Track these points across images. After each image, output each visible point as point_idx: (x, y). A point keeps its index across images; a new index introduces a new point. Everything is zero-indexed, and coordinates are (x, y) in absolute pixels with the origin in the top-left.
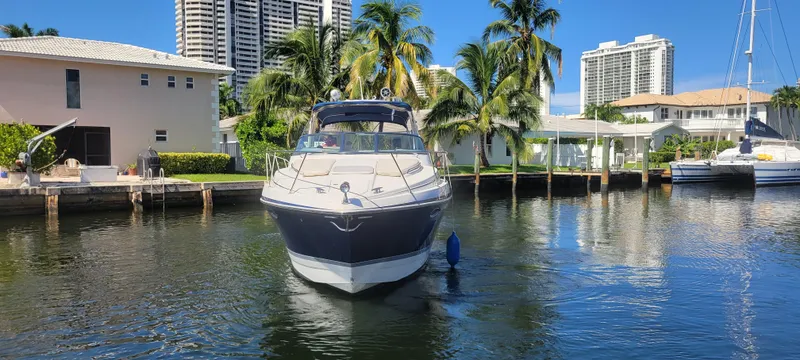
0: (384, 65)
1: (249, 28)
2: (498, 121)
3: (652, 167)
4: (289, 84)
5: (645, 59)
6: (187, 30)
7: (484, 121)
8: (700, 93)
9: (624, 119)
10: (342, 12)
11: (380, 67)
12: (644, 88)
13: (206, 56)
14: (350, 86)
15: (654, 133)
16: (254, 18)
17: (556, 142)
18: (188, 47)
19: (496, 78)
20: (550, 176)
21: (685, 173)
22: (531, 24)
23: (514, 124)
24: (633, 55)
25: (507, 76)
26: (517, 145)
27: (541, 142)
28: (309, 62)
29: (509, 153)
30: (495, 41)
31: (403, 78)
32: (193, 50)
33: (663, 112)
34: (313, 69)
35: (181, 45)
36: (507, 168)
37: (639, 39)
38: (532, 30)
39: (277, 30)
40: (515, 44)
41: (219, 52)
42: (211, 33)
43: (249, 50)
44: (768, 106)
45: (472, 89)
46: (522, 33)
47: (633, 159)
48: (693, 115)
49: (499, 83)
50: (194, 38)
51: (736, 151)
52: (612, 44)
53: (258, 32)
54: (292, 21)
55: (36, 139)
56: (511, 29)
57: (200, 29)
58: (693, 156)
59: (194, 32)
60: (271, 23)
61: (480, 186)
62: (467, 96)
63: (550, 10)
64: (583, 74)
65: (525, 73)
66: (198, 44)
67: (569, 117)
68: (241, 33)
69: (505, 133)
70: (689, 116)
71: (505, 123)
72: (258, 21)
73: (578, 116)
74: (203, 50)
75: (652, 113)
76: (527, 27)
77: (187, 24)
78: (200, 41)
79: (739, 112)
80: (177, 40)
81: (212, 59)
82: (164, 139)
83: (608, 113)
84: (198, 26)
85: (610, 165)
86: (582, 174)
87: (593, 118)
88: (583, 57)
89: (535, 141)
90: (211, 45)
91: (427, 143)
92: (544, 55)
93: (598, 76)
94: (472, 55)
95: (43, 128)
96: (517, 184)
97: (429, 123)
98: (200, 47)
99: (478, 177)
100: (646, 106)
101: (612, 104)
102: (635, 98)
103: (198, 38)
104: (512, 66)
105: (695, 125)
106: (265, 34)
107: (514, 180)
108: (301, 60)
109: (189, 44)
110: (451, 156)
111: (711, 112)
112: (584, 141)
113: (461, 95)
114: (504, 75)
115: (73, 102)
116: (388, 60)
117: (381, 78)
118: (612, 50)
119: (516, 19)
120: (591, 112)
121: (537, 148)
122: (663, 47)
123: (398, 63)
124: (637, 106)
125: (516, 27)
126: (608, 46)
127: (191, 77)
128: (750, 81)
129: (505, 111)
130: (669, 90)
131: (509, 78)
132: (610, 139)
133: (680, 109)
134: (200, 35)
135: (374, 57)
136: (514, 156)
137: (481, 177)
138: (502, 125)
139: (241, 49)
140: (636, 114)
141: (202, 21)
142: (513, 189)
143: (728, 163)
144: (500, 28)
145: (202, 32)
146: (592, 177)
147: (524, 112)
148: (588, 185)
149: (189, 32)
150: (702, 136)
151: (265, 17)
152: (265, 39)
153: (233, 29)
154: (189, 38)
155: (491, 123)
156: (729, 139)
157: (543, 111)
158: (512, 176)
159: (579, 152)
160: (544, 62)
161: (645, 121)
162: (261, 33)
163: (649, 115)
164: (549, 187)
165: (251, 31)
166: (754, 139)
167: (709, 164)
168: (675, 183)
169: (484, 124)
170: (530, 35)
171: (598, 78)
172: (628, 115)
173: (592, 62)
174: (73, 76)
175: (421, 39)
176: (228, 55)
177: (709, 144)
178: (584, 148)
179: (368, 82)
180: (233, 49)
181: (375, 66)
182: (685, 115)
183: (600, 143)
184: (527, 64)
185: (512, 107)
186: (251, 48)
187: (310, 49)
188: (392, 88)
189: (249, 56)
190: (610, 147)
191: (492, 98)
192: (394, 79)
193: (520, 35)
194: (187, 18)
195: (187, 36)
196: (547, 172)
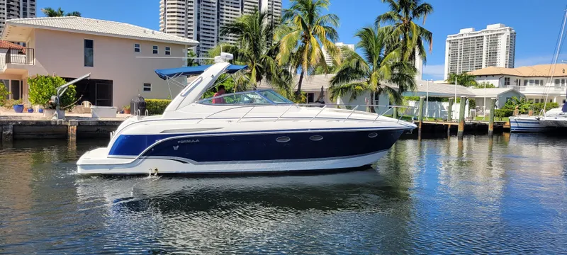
0: (304, 42)
1: (210, 14)
2: (383, 84)
3: (497, 120)
4: (237, 53)
5: (494, 42)
6: (167, 14)
7: (374, 83)
8: (535, 67)
9: (477, 84)
10: (275, 4)
11: (300, 43)
12: (492, 62)
13: (180, 33)
14: (279, 56)
15: (498, 96)
16: (213, 7)
17: (425, 100)
18: (167, 26)
19: (384, 53)
20: (421, 124)
21: (520, 125)
22: (411, 15)
23: (395, 86)
24: (485, 39)
25: (391, 51)
26: (397, 101)
27: (415, 99)
28: (251, 38)
30: (383, 26)
31: (316, 50)
32: (171, 28)
33: (506, 80)
34: (254, 43)
35: (163, 25)
37: (490, 27)
38: (411, 18)
39: (229, 15)
40: (399, 29)
41: (189, 30)
42: (183, 17)
43: (209, 30)
45: (366, 60)
46: (404, 21)
47: (482, 114)
48: (528, 83)
49: (385, 56)
50: (172, 20)
51: (559, 110)
52: (470, 30)
53: (216, 16)
54: (240, 9)
55: (63, 86)
56: (396, 18)
57: (176, 14)
58: (527, 113)
59: (172, 16)
60: (225, 11)
62: (362, 65)
63: (425, 4)
64: (447, 51)
65: (405, 49)
66: (174, 24)
67: (435, 82)
68: (204, 17)
69: (388, 92)
70: (525, 84)
71: (388, 85)
72: (216, 9)
73: (442, 82)
74: (177, 28)
75: (498, 80)
76: (407, 17)
77: (167, 10)
78: (176, 22)
79: (563, 82)
80: (160, 22)
81: (183, 35)
83: (465, 80)
84: (175, 12)
85: (465, 117)
86: (444, 123)
87: (454, 83)
88: (448, 39)
89: (411, 99)
90: (183, 25)
91: (332, 97)
92: (419, 37)
93: (459, 53)
94: (366, 35)
95: (68, 80)
97: (334, 83)
98: (176, 26)
100: (493, 75)
101: (469, 73)
102: (485, 70)
103: (174, 20)
104: (395, 44)
105: (530, 90)
106: (221, 18)
108: (247, 36)
109: (168, 24)
111: (542, 82)
112: (447, 100)
113: (358, 64)
114: (389, 50)
115: (88, 62)
116: (306, 38)
117: (302, 50)
118: (469, 34)
119: (399, 11)
120: (453, 79)
121: (412, 104)
122: (508, 33)
123: (314, 40)
124: (487, 76)
125: (400, 17)
126: (466, 32)
127: (169, 48)
129: (389, 77)
130: (511, 64)
131: (393, 52)
132: (466, 99)
133: (519, 78)
134: (176, 18)
135: (297, 35)
136: (395, 109)
138: (386, 87)
139: (204, 29)
140: (486, 81)
141: (178, 8)
143: (553, 119)
144: (388, 17)
145: (178, 16)
146: (451, 126)
147: (403, 78)
148: (449, 131)
149: (168, 16)
150: (534, 98)
151: (221, 7)
152: (220, 22)
153: (198, 14)
154: (168, 20)
155: (378, 84)
156: (555, 101)
157: (417, 78)
159: (442, 108)
160: (419, 42)
161: (492, 86)
162: (218, 17)
163: (495, 82)
164: (420, 132)
165: (210, 16)
167: (539, 119)
168: (513, 132)
169: (373, 86)
170: (409, 23)
171: (459, 55)
172: (480, 82)
173: (454, 43)
174: (89, 44)
175: (330, 23)
176: (194, 32)
177: (539, 104)
178: (446, 105)
179: (292, 53)
180: (198, 29)
181: (297, 42)
182: (522, 83)
183: (458, 102)
184: (406, 43)
185: (394, 74)
186: (211, 28)
187: (253, 29)
188: (308, 58)
189: (209, 33)
190: (465, 104)
191: (380, 67)
192: (311, 51)
193: (402, 22)
194: (167, 6)
195: (167, 18)
196: (418, 121)
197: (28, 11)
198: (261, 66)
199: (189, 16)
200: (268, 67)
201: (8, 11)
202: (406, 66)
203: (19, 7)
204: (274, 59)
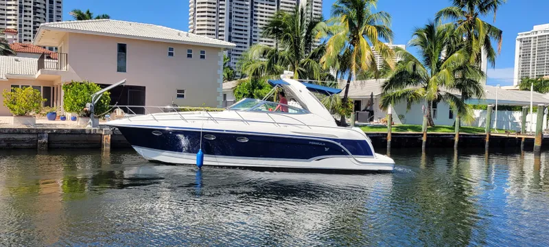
0: (352, 43)
1: (242, 13)
2: (444, 90)
4: (277, 56)
6: (197, 14)
7: (433, 89)
11: (348, 45)
13: (210, 34)
14: (324, 59)
16: (247, 5)
17: (494, 108)
18: (197, 28)
19: (444, 55)
20: (488, 137)
22: (476, 9)
23: (457, 93)
25: (454, 52)
26: (460, 111)
27: (481, 108)
28: (292, 40)
29: (451, 116)
31: (367, 54)
32: (201, 29)
34: (295, 46)
35: (192, 26)
36: (449, 128)
38: (476, 14)
40: (462, 27)
41: (220, 31)
42: (214, 17)
43: (242, 30)
45: (423, 63)
46: (468, 17)
49: (446, 58)
50: (201, 21)
52: (546, 27)
53: (249, 16)
54: (276, 7)
55: (98, 93)
56: (459, 14)
57: (206, 14)
59: (202, 16)
60: (259, 9)
61: (427, 142)
62: (419, 68)
64: (518, 52)
65: (469, 50)
66: (204, 25)
67: (502, 88)
68: (236, 17)
69: (449, 100)
71: (449, 91)
72: (249, 7)
73: (513, 88)
74: (208, 30)
76: (472, 12)
77: (197, 10)
78: (206, 23)
80: (190, 23)
81: (214, 36)
82: (183, 96)
83: (541, 86)
84: (205, 12)
85: (543, 129)
86: (517, 136)
87: (529, 90)
88: (518, 37)
89: (475, 107)
90: (214, 26)
92: (487, 36)
93: (531, 53)
95: (103, 86)
96: (458, 142)
97: (386, 89)
98: (206, 27)
99: (425, 136)
103: (204, 21)
104: (458, 45)
106: (254, 17)
107: (456, 139)
108: (286, 38)
109: (198, 25)
110: (401, 117)
112: (520, 109)
113: (414, 67)
114: (450, 52)
115: (121, 69)
116: (354, 39)
117: (349, 53)
118: (545, 31)
119: (463, 6)
120: (525, 84)
121: (477, 113)
123: (363, 41)
126: (542, 28)
129: (450, 81)
131: (456, 55)
132: (544, 108)
134: (206, 18)
135: (344, 36)
136: (457, 119)
137: (428, 135)
138: (447, 93)
139: (236, 29)
141: (208, 7)
142: (455, 146)
144: (450, 13)
145: (208, 16)
146: (526, 139)
147: (467, 85)
148: (522, 146)
149: (198, 16)
152: (254, 21)
153: (230, 14)
154: (198, 21)
155: (438, 91)
158: (454, 135)
159: (514, 118)
160: (487, 43)
162: (252, 17)
164: (487, 146)
165: (244, 16)
169: (432, 93)
170: (475, 19)
171: (531, 56)
173: (526, 42)
174: (122, 48)
175: (381, 22)
176: (226, 33)
178: (517, 115)
179: (338, 56)
180: (230, 29)
181: (344, 44)
183: (534, 111)
184: (471, 43)
185: (456, 79)
186: (243, 28)
187: (293, 30)
188: (356, 61)
189: (242, 34)
190: (544, 114)
191: (439, 71)
192: (359, 54)
193: (466, 19)
194: (197, 6)
195: (197, 19)
196: (485, 133)
197: (55, 14)
198: (304, 70)
199: (221, 16)
200: (311, 72)
201: (35, 13)
202: (470, 69)
203: (45, 10)
204: (318, 62)
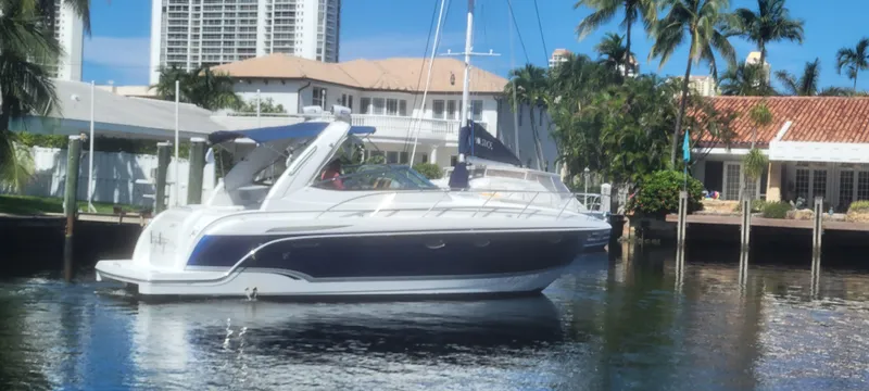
8: (387, 63)
9: (238, 104)
12: (283, 42)
17: (85, 145)
20: (69, 225)
27: (55, 144)
44: (502, 101)
48: (371, 107)
67: (123, 91)
70: (365, 108)
73: (143, 91)
75: (297, 97)
79: (451, 109)
83: (206, 89)
87: (172, 98)
89: (40, 141)
100: (283, 80)
101: (216, 70)
102: (264, 62)
111: (403, 105)
112: (152, 147)
120: (168, 83)
121: (43, 159)
128: (468, 49)
130: (331, 49)
132: (206, 146)
133: (348, 92)
140: (263, 96)
150: (386, 150)
156: (433, 160)
157: (65, 76)
159: (139, 173)
163: (289, 100)
164: (67, 250)
166: (474, 163)
172: (247, 97)
178: (148, 163)
182: (356, 104)
183: (183, 155)
190: (204, 163)
196: (64, 214)
